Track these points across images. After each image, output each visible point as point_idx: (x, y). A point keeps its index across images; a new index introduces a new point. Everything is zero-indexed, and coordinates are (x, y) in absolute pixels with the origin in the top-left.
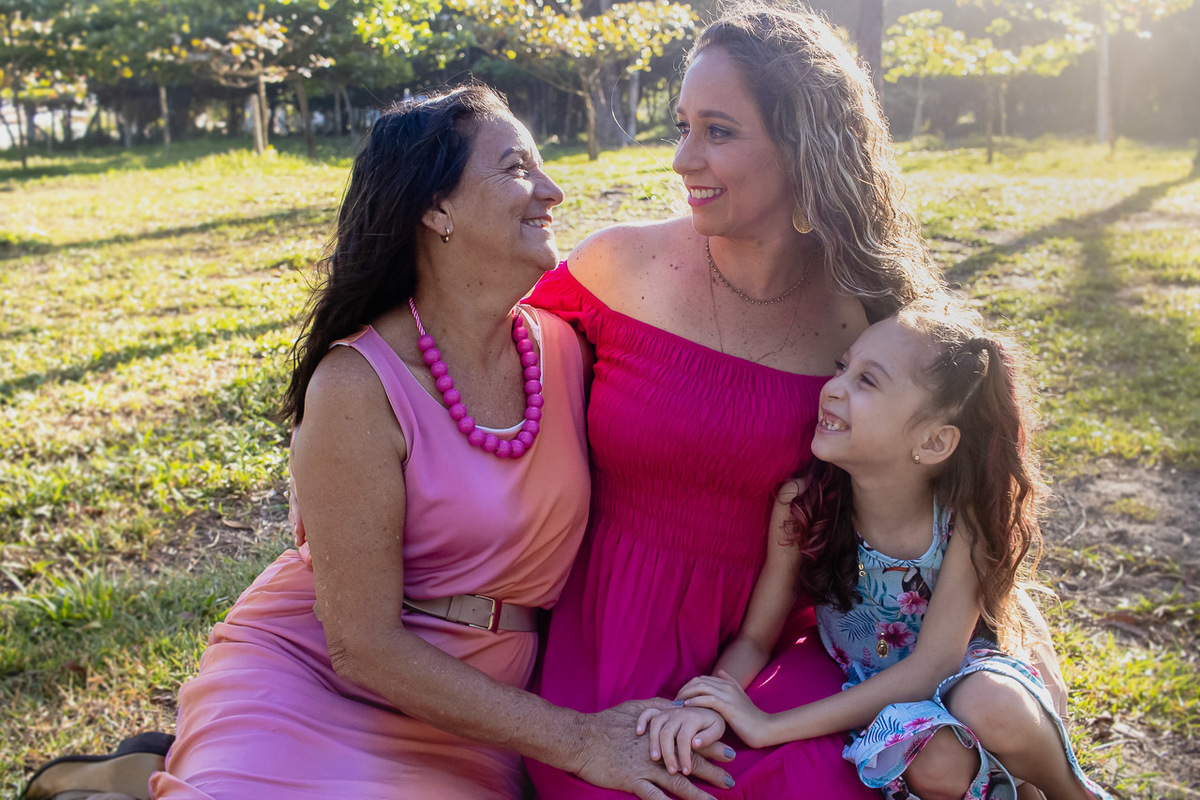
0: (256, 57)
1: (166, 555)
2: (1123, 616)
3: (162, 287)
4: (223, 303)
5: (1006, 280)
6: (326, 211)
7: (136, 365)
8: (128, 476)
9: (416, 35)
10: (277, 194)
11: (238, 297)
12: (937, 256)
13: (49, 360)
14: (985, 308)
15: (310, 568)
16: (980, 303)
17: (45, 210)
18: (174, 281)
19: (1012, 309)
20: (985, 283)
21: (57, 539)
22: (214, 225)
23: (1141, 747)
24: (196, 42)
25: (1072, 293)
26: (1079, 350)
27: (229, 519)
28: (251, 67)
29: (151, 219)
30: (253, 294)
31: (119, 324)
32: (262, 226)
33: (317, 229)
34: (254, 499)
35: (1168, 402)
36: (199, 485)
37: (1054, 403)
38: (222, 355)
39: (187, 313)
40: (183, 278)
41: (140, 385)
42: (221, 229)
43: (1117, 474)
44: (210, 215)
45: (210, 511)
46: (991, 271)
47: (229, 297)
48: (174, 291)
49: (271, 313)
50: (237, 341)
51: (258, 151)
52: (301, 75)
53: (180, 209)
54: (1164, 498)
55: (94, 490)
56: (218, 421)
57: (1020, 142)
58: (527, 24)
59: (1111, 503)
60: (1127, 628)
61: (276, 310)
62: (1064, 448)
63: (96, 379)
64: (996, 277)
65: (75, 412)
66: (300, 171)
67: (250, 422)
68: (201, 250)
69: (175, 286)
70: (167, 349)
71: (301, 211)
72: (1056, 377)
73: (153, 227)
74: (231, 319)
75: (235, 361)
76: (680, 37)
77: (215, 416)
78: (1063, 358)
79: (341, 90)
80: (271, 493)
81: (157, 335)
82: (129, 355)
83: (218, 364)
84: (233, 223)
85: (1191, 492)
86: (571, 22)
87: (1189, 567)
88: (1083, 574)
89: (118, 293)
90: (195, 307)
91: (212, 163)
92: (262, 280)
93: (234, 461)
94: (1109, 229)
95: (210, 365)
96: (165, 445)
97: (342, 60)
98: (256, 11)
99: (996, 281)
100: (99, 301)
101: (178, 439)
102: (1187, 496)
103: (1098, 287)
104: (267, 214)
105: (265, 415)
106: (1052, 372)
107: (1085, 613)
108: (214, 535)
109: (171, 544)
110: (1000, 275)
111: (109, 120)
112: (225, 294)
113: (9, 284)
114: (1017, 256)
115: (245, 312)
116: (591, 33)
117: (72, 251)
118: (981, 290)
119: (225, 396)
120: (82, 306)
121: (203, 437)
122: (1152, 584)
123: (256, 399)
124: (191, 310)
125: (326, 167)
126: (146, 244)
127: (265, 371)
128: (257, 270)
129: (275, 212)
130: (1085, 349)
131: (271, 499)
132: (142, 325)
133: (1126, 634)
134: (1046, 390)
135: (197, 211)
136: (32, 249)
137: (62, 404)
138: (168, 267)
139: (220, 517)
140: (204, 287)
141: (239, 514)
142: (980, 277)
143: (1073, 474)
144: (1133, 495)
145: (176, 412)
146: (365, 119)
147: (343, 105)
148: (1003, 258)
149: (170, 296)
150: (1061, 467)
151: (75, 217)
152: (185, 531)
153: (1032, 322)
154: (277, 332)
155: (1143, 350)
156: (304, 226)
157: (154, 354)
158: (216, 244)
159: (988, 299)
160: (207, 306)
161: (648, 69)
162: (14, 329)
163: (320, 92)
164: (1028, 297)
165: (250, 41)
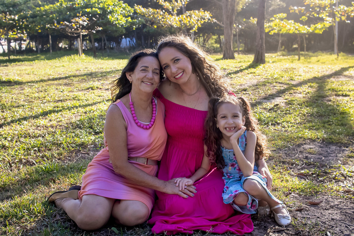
0: (79, 27)
1: (68, 159)
2: (302, 174)
3: (56, 94)
4: (74, 99)
5: (294, 95)
6: (101, 73)
7: (53, 115)
8: (56, 141)
9: (127, 21)
10: (86, 68)
11: (78, 97)
12: (276, 88)
13: (29, 113)
14: (287, 102)
15: (108, 151)
16: (286, 101)
17: (19, 72)
18: (60, 93)
19: (294, 102)
20: (288, 95)
21: (41, 155)
22: (69, 77)
23: (296, 198)
24: (61, 23)
25: (312, 98)
26: (310, 113)
27: (82, 151)
28: (78, 30)
29: (50, 75)
30: (82, 97)
31: (46, 104)
32: (83, 77)
33: (99, 79)
34: (89, 147)
35: (329, 126)
36: (74, 143)
37: (299, 127)
38: (76, 113)
39: (64, 101)
40: (62, 92)
41: (54, 120)
42: (71, 78)
43: (310, 143)
44: (67, 74)
45: (78, 149)
46: (290, 92)
47: (76, 97)
48: (60, 96)
49: (88, 102)
50: (80, 109)
51: (80, 55)
52: (93, 32)
53: (58, 72)
54: (320, 149)
55: (48, 144)
56: (77, 129)
57: (311, 54)
58: (160, 17)
59: (306, 150)
60: (302, 176)
61: (89, 101)
62: (298, 137)
63: (43, 118)
64: (292, 94)
65: (38, 126)
66: (92, 61)
67: (85, 129)
68: (66, 84)
69: (60, 94)
70: (61, 111)
71: (94, 73)
72: (302, 120)
73: (51, 77)
74: (77, 103)
75: (79, 114)
76: (206, 21)
77: (76, 128)
78: (304, 115)
79: (104, 37)
80: (93, 146)
81: (57, 107)
82: (50, 112)
83: (75, 115)
84: (74, 76)
85: (327, 148)
86: (174, 17)
87: (321, 164)
88: (294, 165)
89: (44, 96)
90: (66, 100)
91: (66, 58)
92: (84, 93)
93: (82, 138)
94: (328, 80)
95: (72, 115)
96: (64, 134)
97: (105, 28)
98: (79, 13)
99: (291, 95)
100: (39, 98)
101: (67, 133)
102: (326, 148)
103: (319, 97)
104: (84, 74)
105: (89, 127)
106: (301, 119)
107: (293, 173)
108: (79, 155)
109: (69, 157)
110: (293, 93)
111: (33, 45)
112: (75, 96)
113: (13, 93)
114: (299, 88)
115: (81, 101)
116: (179, 20)
117: (29, 84)
118: (286, 97)
119: (78, 123)
120: (35, 99)
121: (74, 132)
122: (312, 168)
123: (87, 123)
124: (65, 101)
125: (100, 60)
126: (50, 82)
127: (88, 116)
128: (82, 90)
129: (86, 73)
130: (311, 113)
131: (93, 147)
132: (52, 104)
133: (302, 178)
134: (298, 124)
135: (63, 73)
136: (17, 83)
137: (35, 124)
138: (57, 89)
139: (80, 151)
140: (68, 94)
141: (85, 150)
142: (287, 94)
143: (298, 143)
144: (312, 148)
145: (65, 127)
146: (110, 45)
147: (104, 41)
148: (294, 88)
149: (59, 97)
150: (296, 142)
151: (28, 74)
152: (72, 154)
153: (298, 106)
154: (90, 107)
155: (327, 113)
156: (95, 78)
157: (57, 112)
158: (70, 83)
159: (288, 100)
160: (70, 100)
161: (197, 31)
162: (17, 105)
163: (98, 37)
164: (299, 99)
165: (77, 22)
